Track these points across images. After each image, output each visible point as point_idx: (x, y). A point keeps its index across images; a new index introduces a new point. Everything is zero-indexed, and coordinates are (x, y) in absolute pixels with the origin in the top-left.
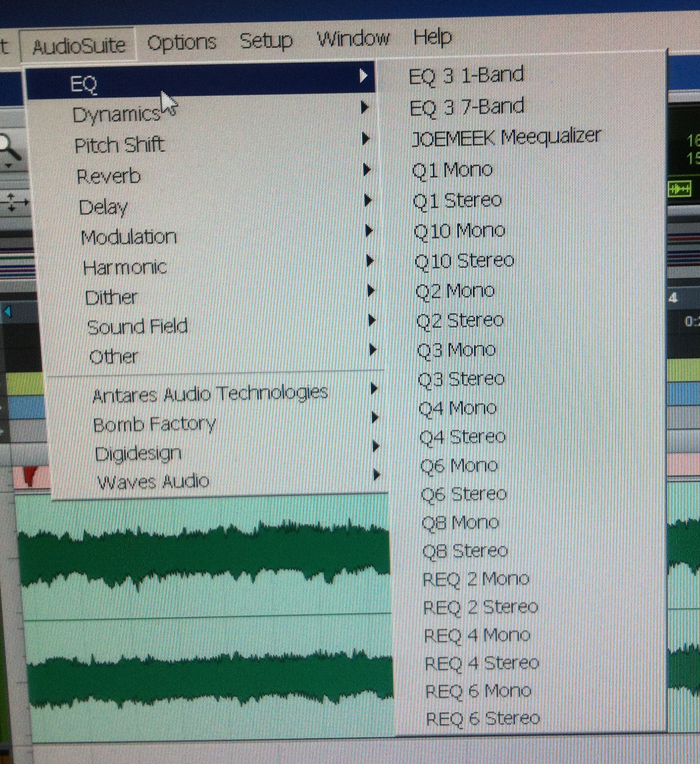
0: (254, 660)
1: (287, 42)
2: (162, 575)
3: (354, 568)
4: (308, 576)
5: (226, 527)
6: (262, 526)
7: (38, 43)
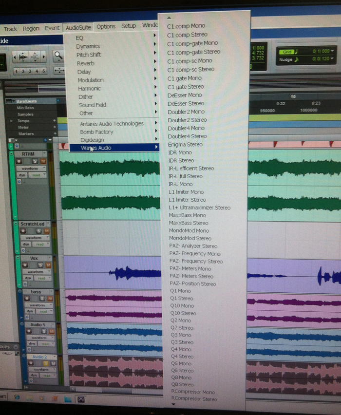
0: (122, 198)
1: (134, 26)
2: (98, 174)
3: (150, 173)
4: (137, 175)
5: (115, 161)
6: (125, 160)
7: (67, 27)
